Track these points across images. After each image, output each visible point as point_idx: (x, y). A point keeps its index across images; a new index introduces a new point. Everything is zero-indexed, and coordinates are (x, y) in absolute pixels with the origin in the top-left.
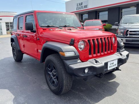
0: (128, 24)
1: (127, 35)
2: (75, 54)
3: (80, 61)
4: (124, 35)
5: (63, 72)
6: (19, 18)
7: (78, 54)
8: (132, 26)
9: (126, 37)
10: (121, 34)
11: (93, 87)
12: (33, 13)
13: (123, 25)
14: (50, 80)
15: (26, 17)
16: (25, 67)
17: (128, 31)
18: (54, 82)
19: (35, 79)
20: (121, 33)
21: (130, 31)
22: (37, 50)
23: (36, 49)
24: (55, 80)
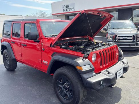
0: (115, 29)
1: (116, 39)
2: (91, 67)
3: (95, 73)
4: (113, 40)
5: (79, 86)
6: (13, 24)
7: (93, 67)
8: (119, 31)
9: (115, 42)
10: (110, 39)
11: (101, 95)
12: (35, 22)
13: (110, 30)
14: (61, 93)
15: (25, 24)
16: (22, 78)
17: (116, 36)
18: (66, 95)
19: (40, 91)
20: (111, 37)
21: (119, 37)
22: (42, 61)
23: (39, 60)
24: (67, 93)
